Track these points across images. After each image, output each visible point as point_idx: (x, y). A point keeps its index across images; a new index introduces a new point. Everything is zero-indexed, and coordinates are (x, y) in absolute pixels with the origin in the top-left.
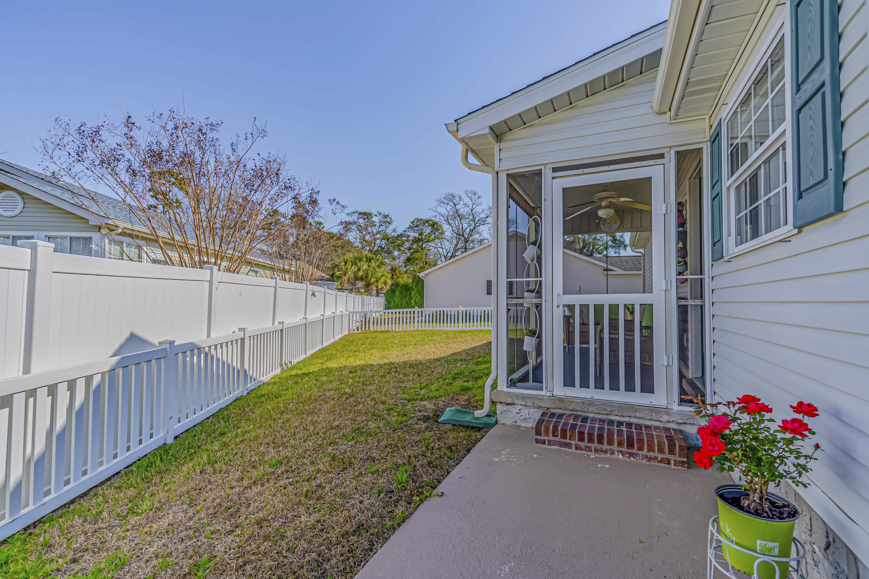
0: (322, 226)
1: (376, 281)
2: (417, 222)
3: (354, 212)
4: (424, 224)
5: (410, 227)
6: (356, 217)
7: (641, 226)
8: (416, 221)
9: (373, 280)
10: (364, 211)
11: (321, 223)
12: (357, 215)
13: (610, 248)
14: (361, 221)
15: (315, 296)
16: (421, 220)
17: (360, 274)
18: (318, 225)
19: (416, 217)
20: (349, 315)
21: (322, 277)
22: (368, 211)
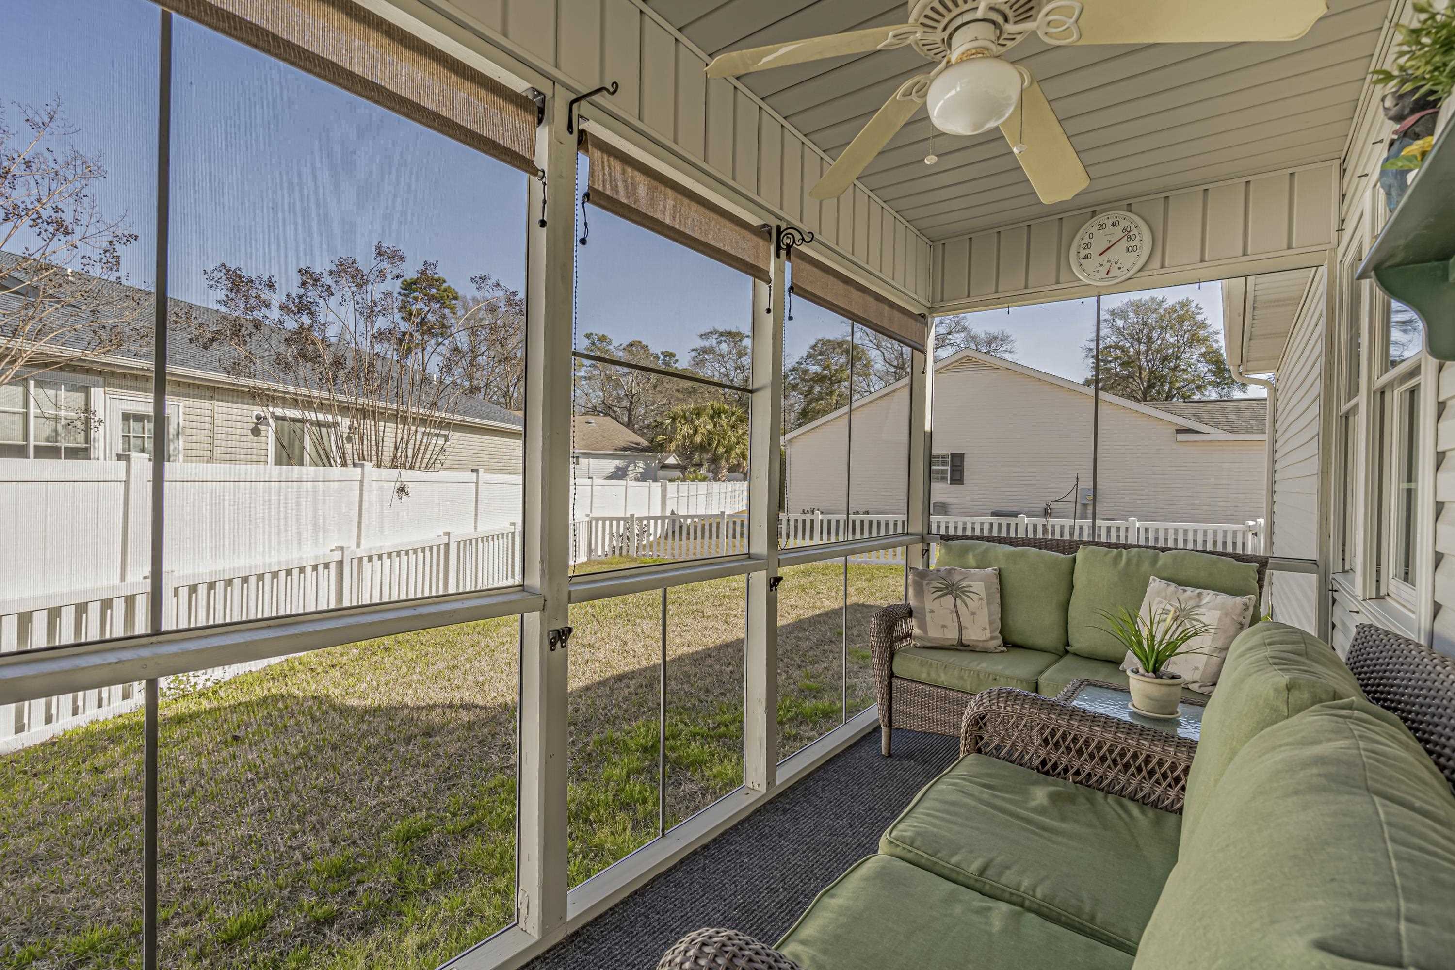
0: (673, 360)
1: (726, 452)
2: (822, 347)
3: (712, 333)
4: (834, 349)
5: (810, 356)
6: (715, 341)
7: (1245, 254)
8: (819, 345)
9: (721, 450)
10: (728, 330)
11: (672, 355)
12: (716, 336)
13: (1209, 388)
14: (724, 347)
15: (407, 494)
16: (829, 341)
17: (698, 439)
18: (667, 359)
19: (820, 337)
20: (590, 523)
21: (636, 444)
22: (734, 330)
